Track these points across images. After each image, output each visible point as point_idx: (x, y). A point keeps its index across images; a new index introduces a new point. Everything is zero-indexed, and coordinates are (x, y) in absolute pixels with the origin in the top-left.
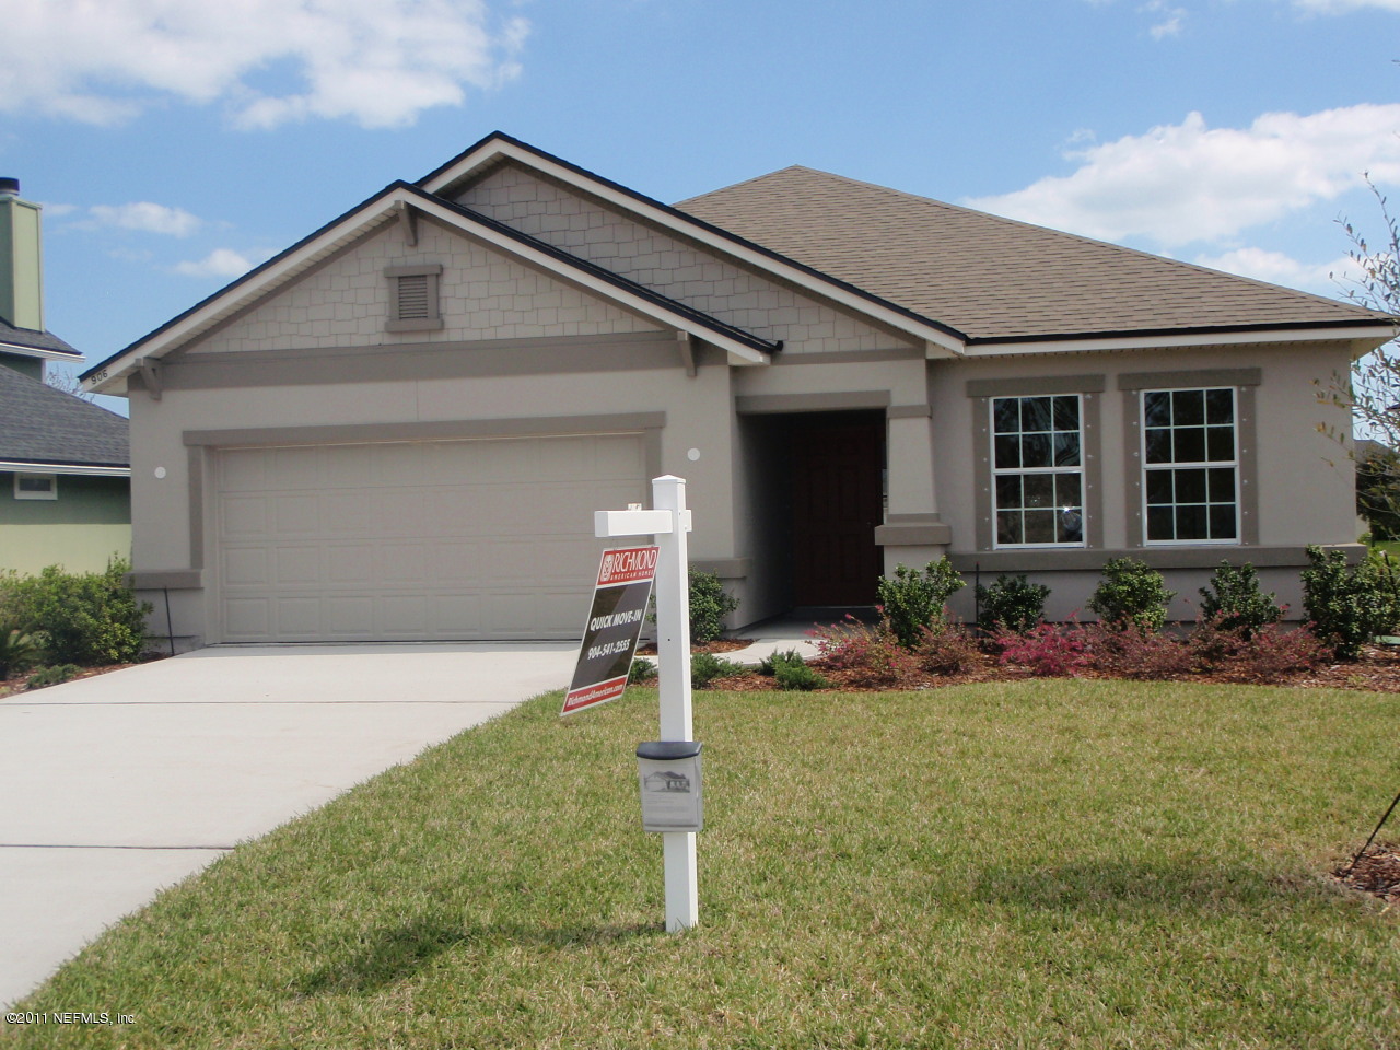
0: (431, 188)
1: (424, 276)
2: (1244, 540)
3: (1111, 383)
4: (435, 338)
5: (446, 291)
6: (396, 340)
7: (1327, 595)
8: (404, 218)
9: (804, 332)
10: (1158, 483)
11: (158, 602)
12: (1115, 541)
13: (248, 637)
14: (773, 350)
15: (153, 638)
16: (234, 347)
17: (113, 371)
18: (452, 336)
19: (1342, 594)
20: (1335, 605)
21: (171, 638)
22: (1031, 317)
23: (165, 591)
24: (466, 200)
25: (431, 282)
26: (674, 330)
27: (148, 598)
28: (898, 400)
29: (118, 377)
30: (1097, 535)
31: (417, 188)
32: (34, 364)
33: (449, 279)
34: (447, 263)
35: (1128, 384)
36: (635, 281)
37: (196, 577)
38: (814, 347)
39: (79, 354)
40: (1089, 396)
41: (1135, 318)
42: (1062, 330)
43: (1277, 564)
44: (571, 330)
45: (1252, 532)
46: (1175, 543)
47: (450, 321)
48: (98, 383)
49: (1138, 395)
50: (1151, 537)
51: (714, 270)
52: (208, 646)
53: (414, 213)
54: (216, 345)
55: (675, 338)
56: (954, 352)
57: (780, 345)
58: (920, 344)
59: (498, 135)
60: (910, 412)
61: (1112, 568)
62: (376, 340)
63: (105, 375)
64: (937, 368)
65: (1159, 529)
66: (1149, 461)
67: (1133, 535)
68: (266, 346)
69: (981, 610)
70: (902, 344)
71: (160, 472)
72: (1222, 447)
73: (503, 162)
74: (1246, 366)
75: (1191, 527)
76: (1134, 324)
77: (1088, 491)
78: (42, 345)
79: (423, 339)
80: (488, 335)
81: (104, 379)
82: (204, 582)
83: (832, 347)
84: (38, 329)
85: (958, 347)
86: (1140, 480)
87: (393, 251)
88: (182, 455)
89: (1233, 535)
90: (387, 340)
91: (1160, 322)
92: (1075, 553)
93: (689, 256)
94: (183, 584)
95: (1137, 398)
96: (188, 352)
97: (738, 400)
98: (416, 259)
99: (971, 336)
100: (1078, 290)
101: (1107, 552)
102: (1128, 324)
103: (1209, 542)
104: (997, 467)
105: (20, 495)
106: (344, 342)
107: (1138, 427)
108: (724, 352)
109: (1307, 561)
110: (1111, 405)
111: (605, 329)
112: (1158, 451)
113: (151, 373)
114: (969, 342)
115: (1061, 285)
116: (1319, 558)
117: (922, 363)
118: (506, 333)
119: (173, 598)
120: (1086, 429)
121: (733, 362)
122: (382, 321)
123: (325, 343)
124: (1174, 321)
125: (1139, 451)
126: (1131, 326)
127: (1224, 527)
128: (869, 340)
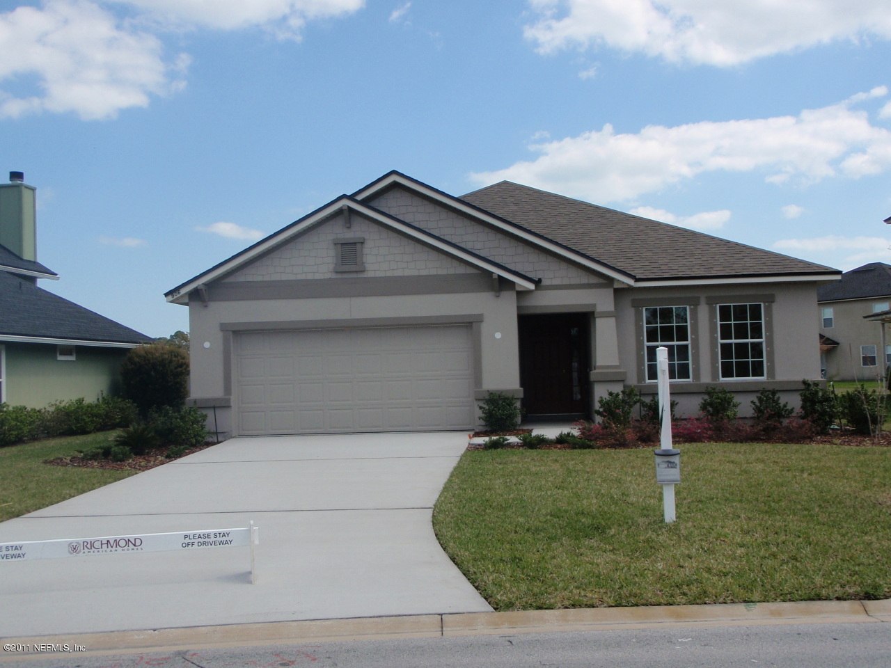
0: (359, 198)
1: (355, 243)
2: (768, 377)
3: (703, 301)
4: (360, 275)
5: (366, 251)
6: (339, 276)
7: (813, 403)
8: (346, 213)
9: (552, 274)
10: (726, 350)
11: (210, 414)
12: (706, 379)
13: (250, 433)
14: (538, 283)
15: (209, 433)
16: (250, 279)
17: (183, 291)
18: (370, 274)
19: (821, 402)
20: (818, 407)
21: (216, 433)
22: (663, 267)
23: (214, 408)
24: (374, 204)
25: (358, 246)
26: (491, 273)
27: (204, 412)
28: (599, 309)
29: (186, 294)
30: (697, 376)
31: (351, 198)
32: (33, 279)
33: (369, 244)
34: (366, 238)
35: (711, 301)
36: (464, 247)
37: (229, 401)
38: (556, 282)
39: (56, 275)
40: (692, 307)
41: (715, 269)
42: (680, 275)
43: (789, 389)
44: (433, 272)
45: (772, 373)
46: (735, 379)
47: (368, 266)
48: (175, 297)
49: (716, 307)
50: (723, 377)
51: (505, 243)
52: (234, 437)
53: (351, 210)
54: (241, 278)
55: (492, 276)
56: (628, 285)
57: (540, 280)
58: (610, 280)
59: (394, 172)
60: (607, 315)
61: (709, 391)
62: (328, 276)
63: (179, 293)
64: (620, 293)
65: (727, 372)
66: (722, 339)
67: (715, 376)
68: (267, 278)
69: (643, 413)
70: (601, 281)
71: (207, 345)
72: (757, 332)
73: (395, 185)
74: (767, 293)
75: (743, 371)
76: (715, 272)
77: (692, 354)
78: (39, 270)
79: (354, 276)
80: (389, 274)
81: (178, 295)
82: (232, 404)
83: (566, 282)
84: (33, 260)
85: (631, 282)
86: (717, 348)
87: (338, 231)
88: (219, 336)
89: (762, 375)
90: (334, 276)
91: (728, 271)
92: (686, 384)
93: (492, 235)
94: (222, 405)
95: (715, 308)
96: (223, 281)
97: (519, 308)
98: (349, 235)
99: (637, 277)
100: (682, 254)
101: (703, 384)
102: (713, 272)
103: (751, 379)
104: (647, 342)
105: (60, 358)
106: (310, 277)
107: (716, 322)
108: (513, 284)
109: (803, 387)
110: (703, 311)
111: (452, 271)
112: (726, 333)
113: (204, 292)
114: (637, 280)
115: (672, 251)
116: (809, 385)
117: (611, 291)
118: (399, 273)
119: (218, 412)
120: (691, 323)
121: (518, 289)
122: (331, 267)
123: (300, 277)
124: (734, 271)
125: (717, 334)
126: (714, 273)
127: (758, 371)
128: (585, 279)
